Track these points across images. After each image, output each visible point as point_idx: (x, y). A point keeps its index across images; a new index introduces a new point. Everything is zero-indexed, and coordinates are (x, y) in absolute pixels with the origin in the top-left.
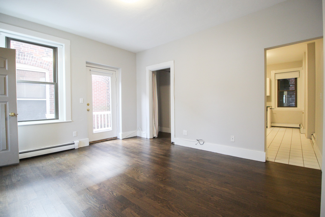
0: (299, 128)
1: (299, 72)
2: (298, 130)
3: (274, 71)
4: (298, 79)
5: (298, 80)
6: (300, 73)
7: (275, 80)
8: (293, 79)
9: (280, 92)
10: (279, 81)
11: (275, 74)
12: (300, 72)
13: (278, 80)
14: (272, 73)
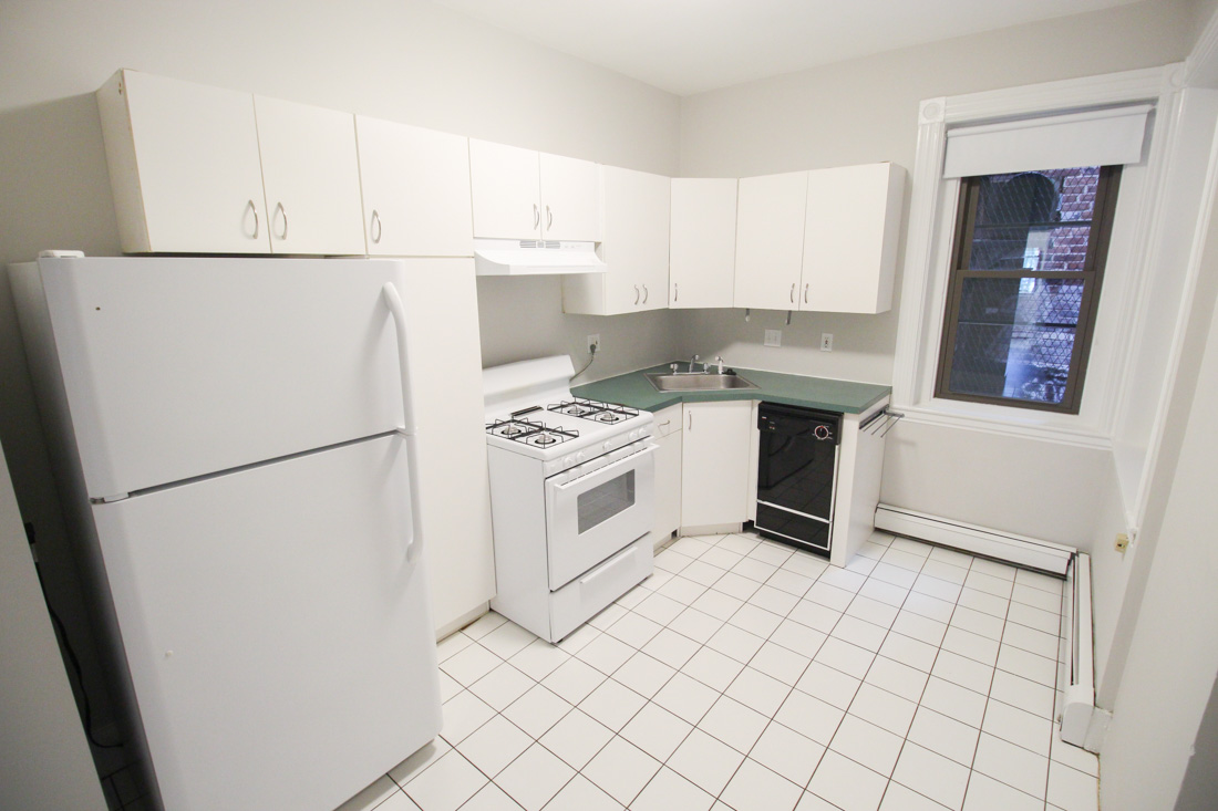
0: (1063, 577)
1: (1152, 114)
2: (1055, 584)
3: (941, 101)
4: (1125, 175)
5: (1127, 185)
6: (1159, 119)
7: (943, 181)
8: (1089, 170)
9: (970, 282)
10: (975, 190)
11: (951, 126)
12: (1160, 107)
13: (969, 182)
14: (922, 120)
